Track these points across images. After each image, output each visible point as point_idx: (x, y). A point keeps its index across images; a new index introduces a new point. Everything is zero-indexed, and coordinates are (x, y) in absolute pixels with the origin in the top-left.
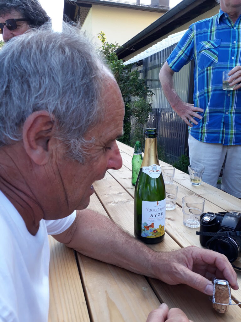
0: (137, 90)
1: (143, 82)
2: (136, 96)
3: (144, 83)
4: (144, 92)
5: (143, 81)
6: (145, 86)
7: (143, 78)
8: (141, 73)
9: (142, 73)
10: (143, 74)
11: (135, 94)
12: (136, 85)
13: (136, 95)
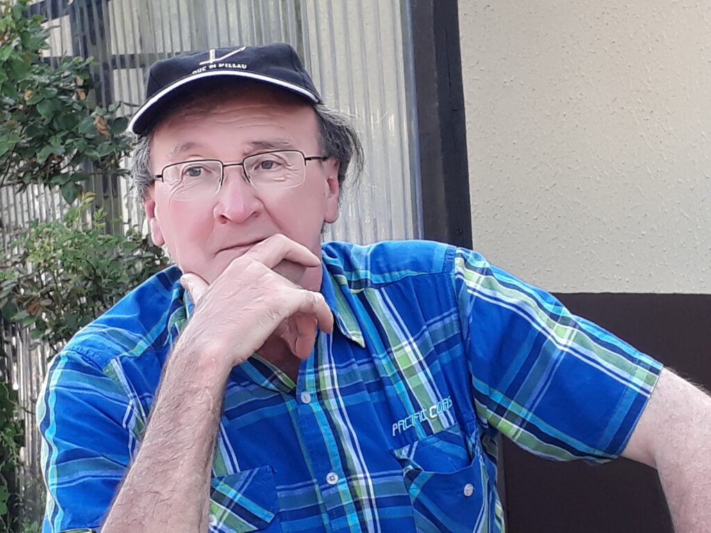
0: (42, 141)
1: (80, 82)
2: (36, 189)
3: (86, 87)
4: (97, 154)
5: (78, 72)
6: (97, 112)
7: (76, 54)
8: (55, 16)
9: (66, 19)
10: (73, 20)
11: (27, 171)
12: (32, 110)
13: (35, 179)
